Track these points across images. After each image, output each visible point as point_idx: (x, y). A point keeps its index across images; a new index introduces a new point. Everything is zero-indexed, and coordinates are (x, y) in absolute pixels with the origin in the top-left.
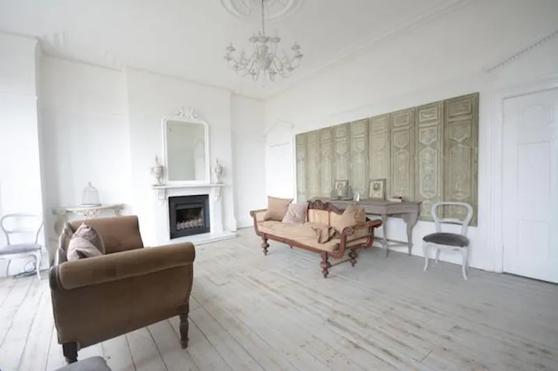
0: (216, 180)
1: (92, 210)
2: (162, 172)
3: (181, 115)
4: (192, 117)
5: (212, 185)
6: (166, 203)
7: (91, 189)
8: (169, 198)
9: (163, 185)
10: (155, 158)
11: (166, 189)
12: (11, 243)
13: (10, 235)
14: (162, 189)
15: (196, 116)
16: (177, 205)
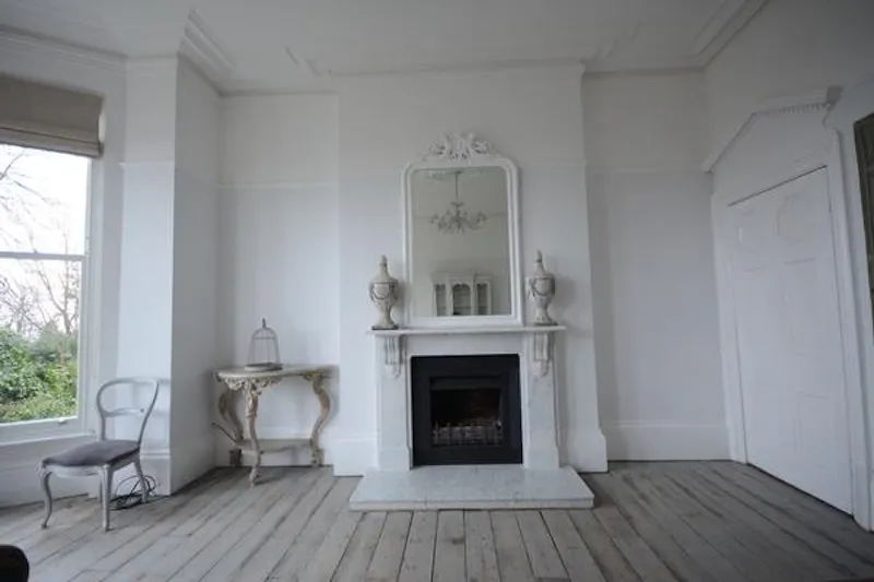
0: (536, 314)
1: (249, 380)
2: (394, 293)
3: (445, 152)
4: (471, 151)
5: (527, 329)
6: (406, 371)
7: (265, 333)
8: (414, 359)
9: (396, 328)
10: (379, 261)
11: (402, 338)
12: (109, 436)
13: (108, 419)
14: (392, 337)
15: (482, 146)
16: (432, 380)
